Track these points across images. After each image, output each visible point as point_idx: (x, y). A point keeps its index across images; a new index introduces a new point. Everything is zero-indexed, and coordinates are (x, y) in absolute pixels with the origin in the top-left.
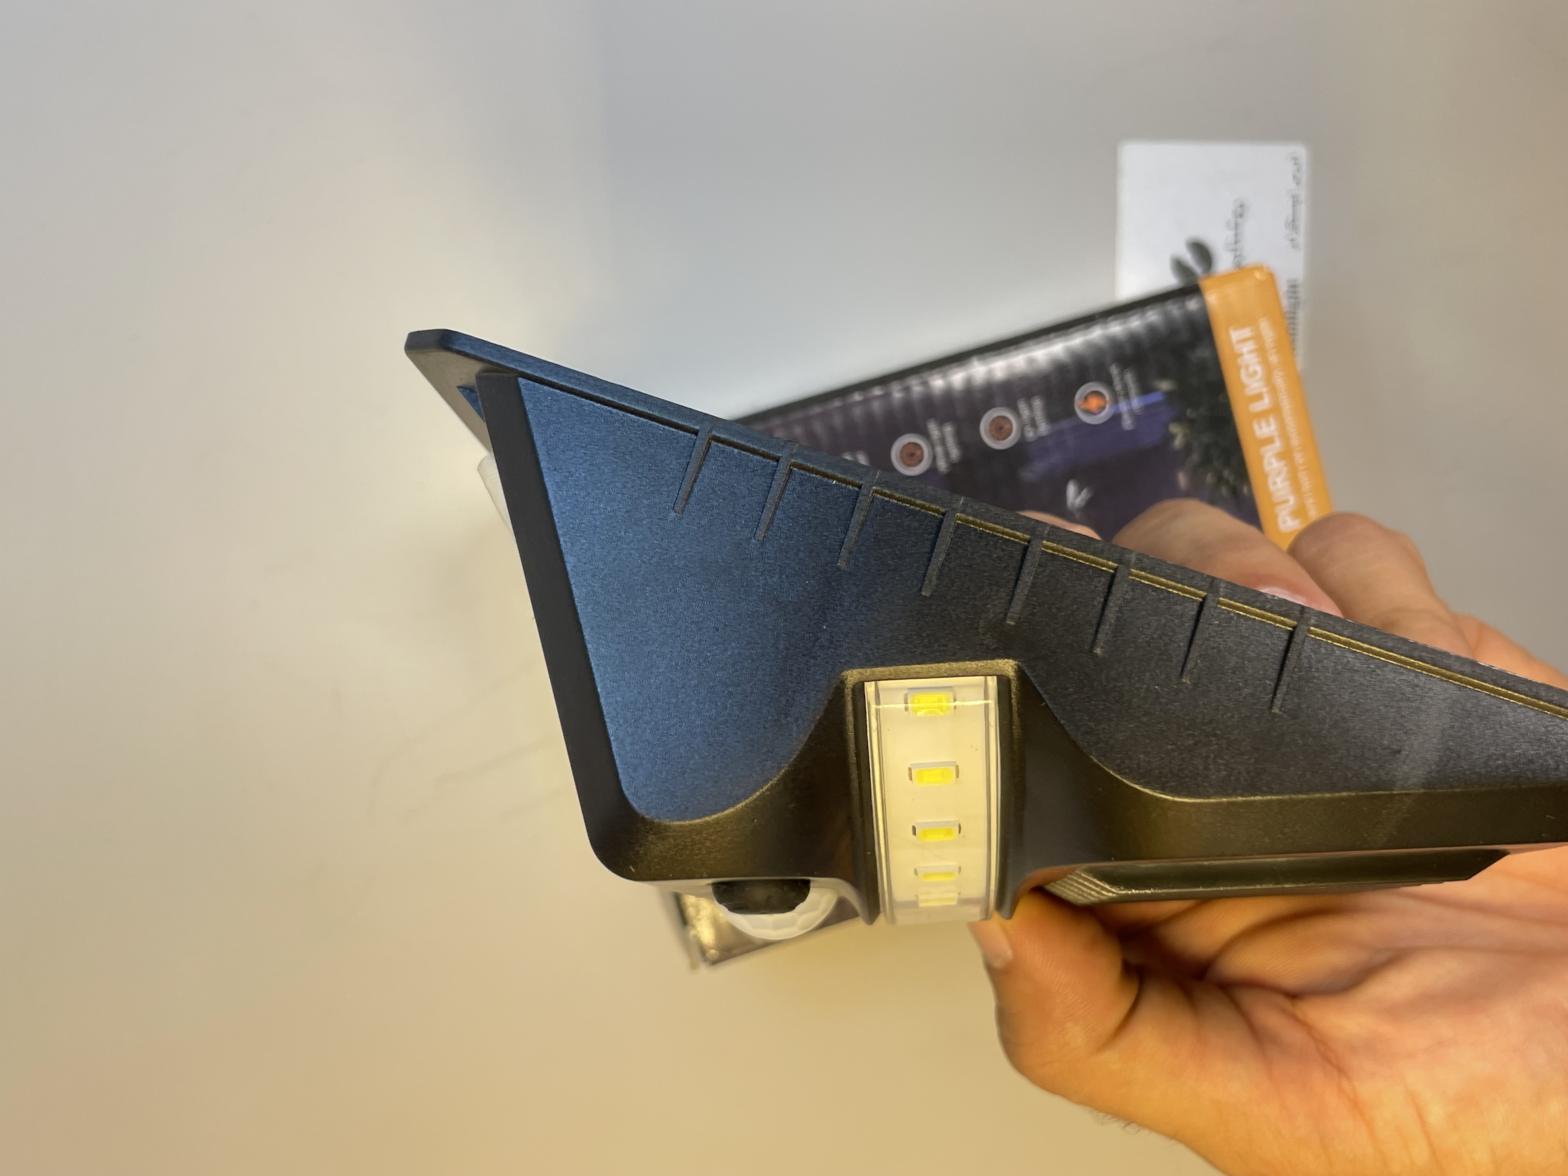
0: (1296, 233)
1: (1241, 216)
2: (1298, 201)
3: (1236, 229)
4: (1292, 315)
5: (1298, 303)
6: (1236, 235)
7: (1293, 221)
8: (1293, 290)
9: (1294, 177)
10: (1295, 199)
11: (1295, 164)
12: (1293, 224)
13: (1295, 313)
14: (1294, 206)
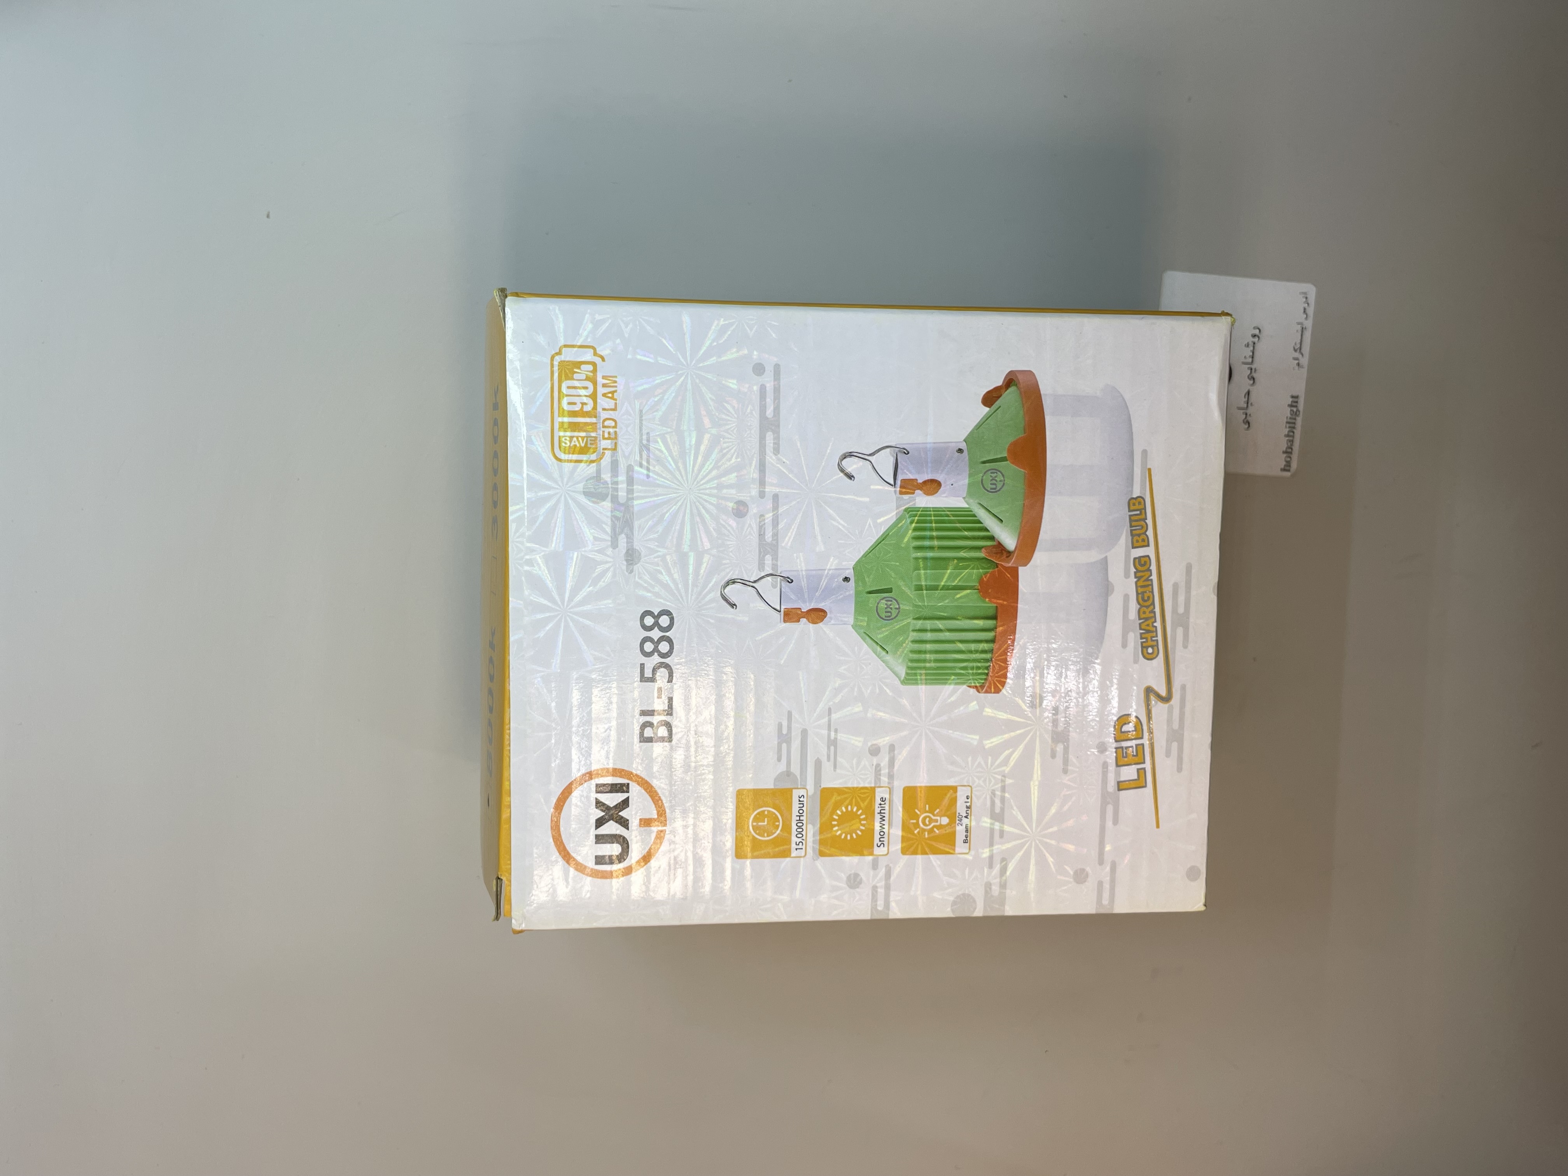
0: (1302, 355)
1: (1259, 337)
2: (1305, 328)
3: (1254, 347)
4: (1294, 421)
5: (1299, 412)
6: (1253, 353)
7: (1301, 345)
8: (1296, 400)
9: (1305, 309)
10: (1304, 327)
11: (1306, 298)
12: (1299, 350)
13: (1295, 419)
14: (1302, 332)
